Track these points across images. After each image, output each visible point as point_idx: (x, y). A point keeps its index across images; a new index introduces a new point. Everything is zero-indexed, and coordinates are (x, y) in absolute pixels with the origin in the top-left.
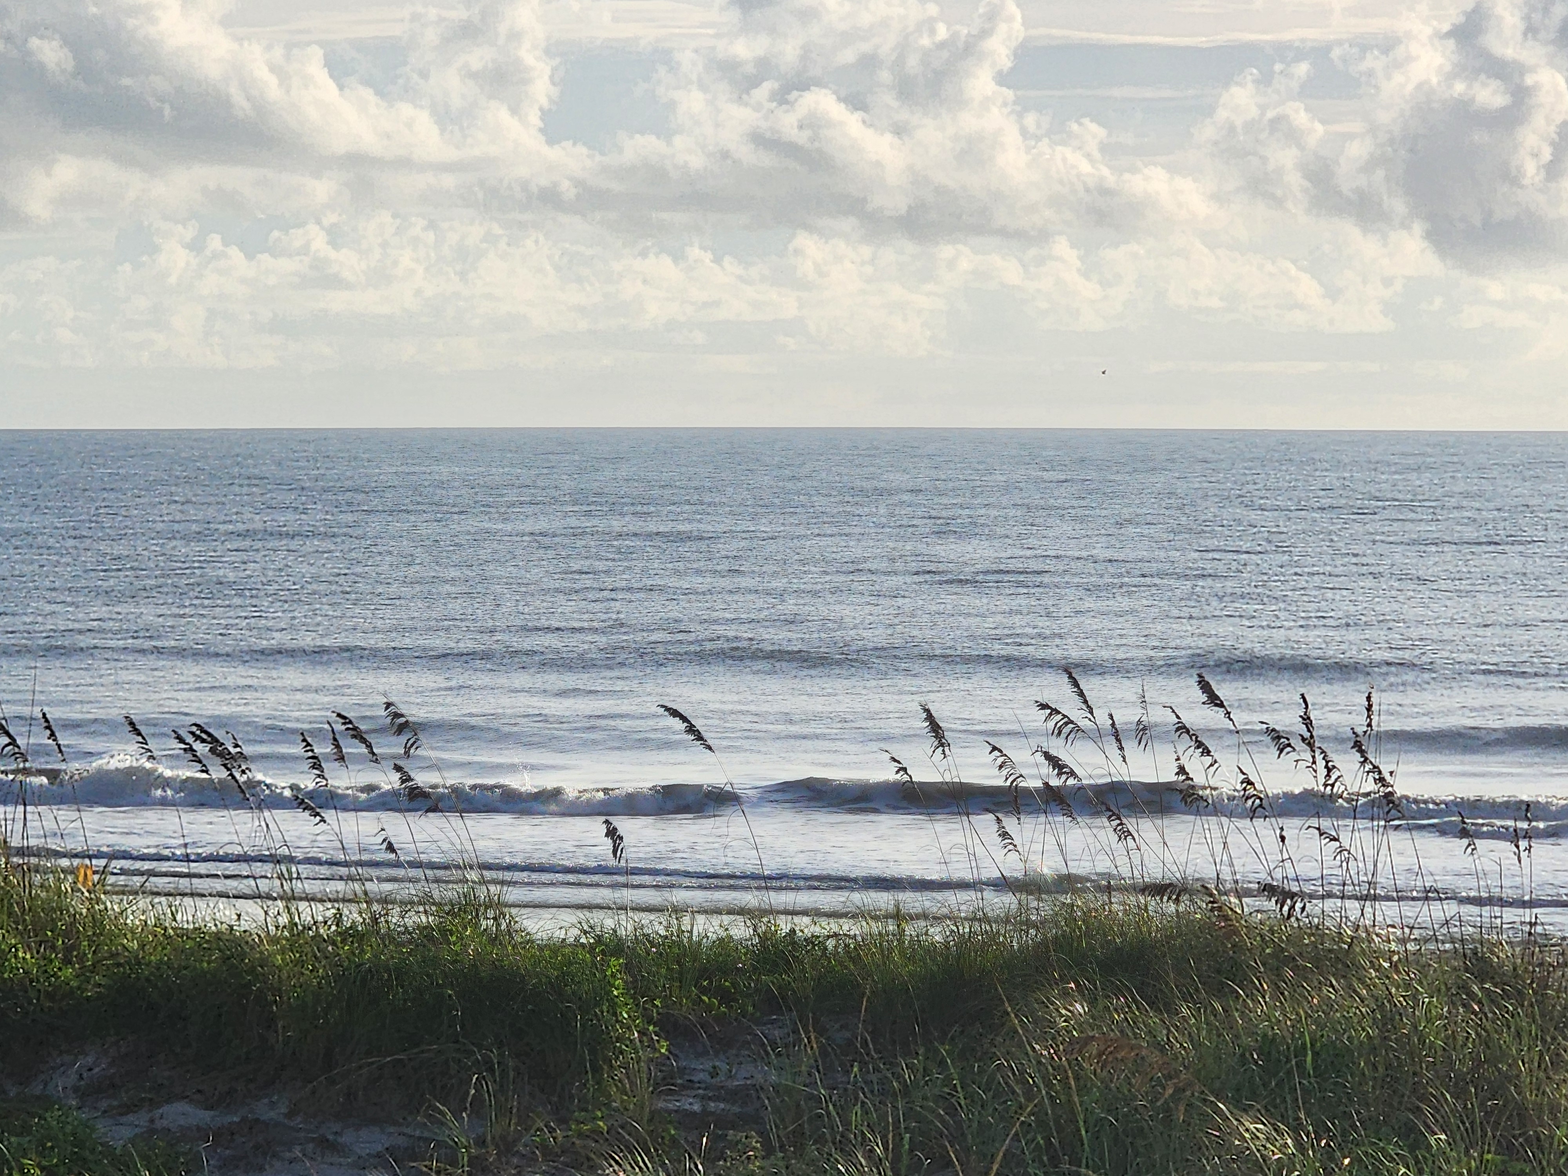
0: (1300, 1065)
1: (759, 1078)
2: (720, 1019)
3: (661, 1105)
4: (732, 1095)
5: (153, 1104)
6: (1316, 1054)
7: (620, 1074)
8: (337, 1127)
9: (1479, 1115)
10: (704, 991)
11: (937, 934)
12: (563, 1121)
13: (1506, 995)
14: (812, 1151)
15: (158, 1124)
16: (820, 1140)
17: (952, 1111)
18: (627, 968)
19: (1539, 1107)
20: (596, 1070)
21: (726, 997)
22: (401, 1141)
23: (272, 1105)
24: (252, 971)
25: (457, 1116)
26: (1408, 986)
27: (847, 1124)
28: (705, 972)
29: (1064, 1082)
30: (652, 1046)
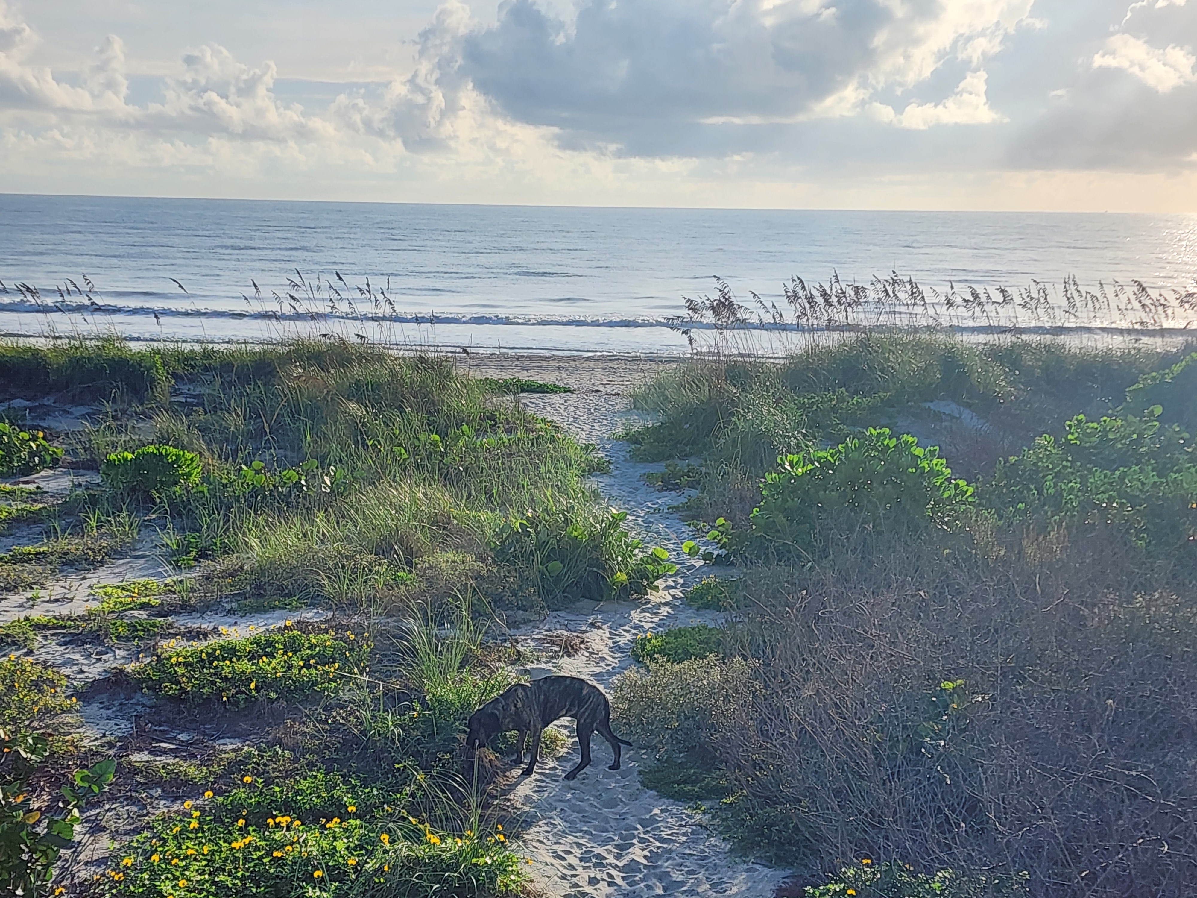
0: (367, 388)
1: (203, 392)
2: (191, 374)
3: (172, 399)
4: (194, 397)
5: (10, 400)
6: (372, 385)
7: (159, 390)
8: (70, 406)
9: (421, 403)
10: (186, 365)
11: (257, 349)
12: (142, 404)
13: (429, 368)
14: (219, 413)
15: (12, 406)
16: (222, 410)
17: (262, 401)
18: (161, 358)
19: (438, 401)
20: (152, 389)
21: (193, 367)
22: (91, 411)
23: (48, 400)
24: (41, 358)
25: (108, 402)
26: (400, 365)
27: (230, 405)
28: (186, 359)
29: (296, 392)
30: (170, 382)
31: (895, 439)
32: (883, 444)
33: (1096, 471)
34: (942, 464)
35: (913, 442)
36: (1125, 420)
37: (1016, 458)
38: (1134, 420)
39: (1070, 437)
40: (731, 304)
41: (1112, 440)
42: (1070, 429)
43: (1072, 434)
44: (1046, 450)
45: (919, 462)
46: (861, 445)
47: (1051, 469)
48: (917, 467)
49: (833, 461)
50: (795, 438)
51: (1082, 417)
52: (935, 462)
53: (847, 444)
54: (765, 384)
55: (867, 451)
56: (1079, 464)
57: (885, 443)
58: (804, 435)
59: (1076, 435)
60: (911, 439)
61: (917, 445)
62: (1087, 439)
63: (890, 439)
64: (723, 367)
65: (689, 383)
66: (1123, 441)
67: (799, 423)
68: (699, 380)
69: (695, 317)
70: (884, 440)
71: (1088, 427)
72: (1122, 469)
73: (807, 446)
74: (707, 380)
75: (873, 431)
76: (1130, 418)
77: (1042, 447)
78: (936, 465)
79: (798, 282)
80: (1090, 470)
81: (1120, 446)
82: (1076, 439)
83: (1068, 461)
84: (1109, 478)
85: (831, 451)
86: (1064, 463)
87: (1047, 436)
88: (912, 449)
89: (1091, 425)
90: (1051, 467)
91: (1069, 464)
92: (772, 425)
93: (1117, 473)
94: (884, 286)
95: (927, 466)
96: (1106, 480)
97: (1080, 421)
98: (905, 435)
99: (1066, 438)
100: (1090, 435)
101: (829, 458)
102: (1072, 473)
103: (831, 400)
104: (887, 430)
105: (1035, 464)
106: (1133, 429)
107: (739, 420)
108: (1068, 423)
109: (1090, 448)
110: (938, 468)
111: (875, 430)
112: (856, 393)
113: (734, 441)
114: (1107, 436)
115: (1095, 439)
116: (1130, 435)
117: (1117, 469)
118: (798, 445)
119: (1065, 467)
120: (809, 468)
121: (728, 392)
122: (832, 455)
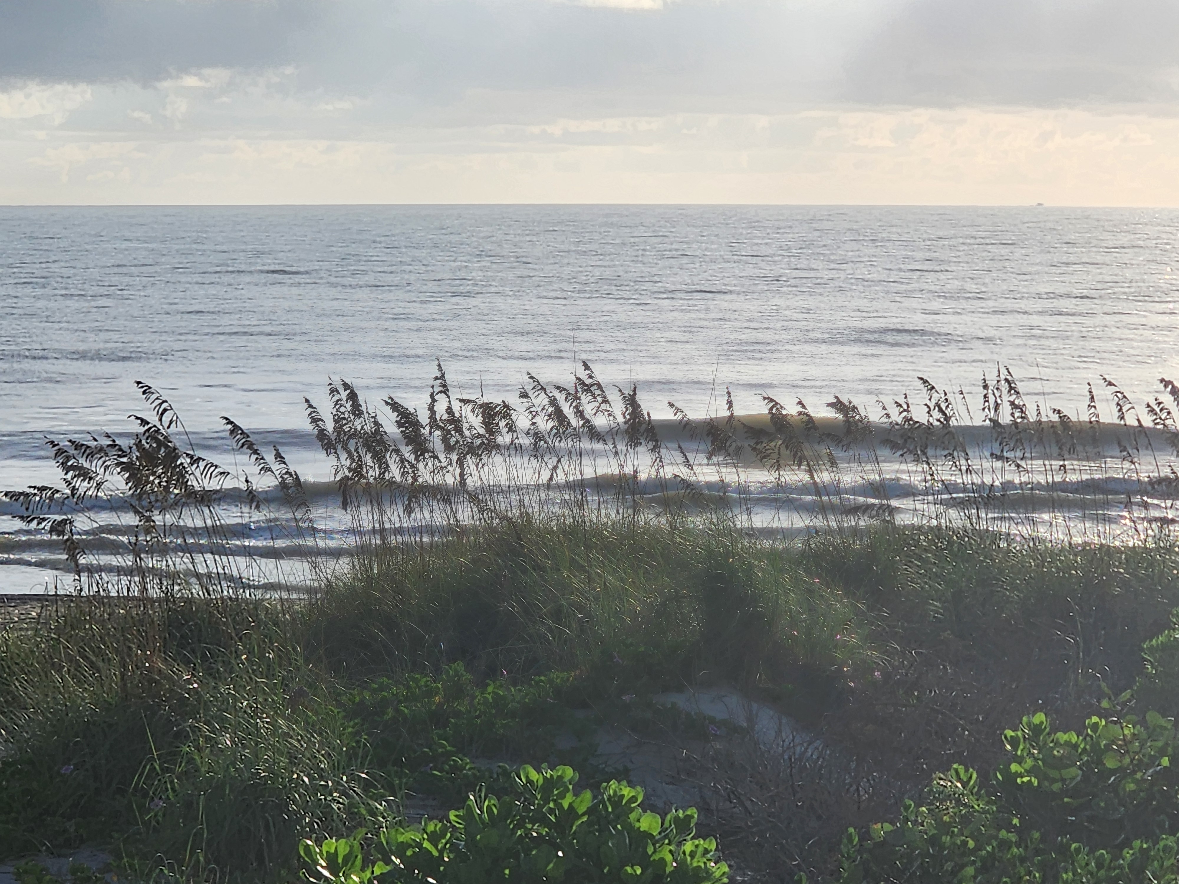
31: (588, 795)
32: (560, 806)
33: (1078, 851)
34: (706, 851)
35: (633, 799)
36: (1143, 722)
37: (888, 827)
38: (1162, 722)
39: (1014, 767)
40: (173, 454)
41: (1113, 772)
42: (1015, 746)
43: (1020, 761)
44: (958, 802)
45: (650, 850)
46: (506, 812)
47: (973, 852)
48: (644, 861)
49: (435, 853)
50: (344, 793)
51: (1039, 718)
52: (688, 847)
53: (470, 810)
54: (262, 657)
55: (520, 825)
56: (1036, 835)
57: (566, 804)
58: (367, 785)
59: (1029, 763)
60: (627, 792)
61: (645, 806)
62: (1054, 774)
63: (576, 794)
64: (155, 613)
65: (71, 659)
66: (1139, 775)
67: (352, 755)
68: (98, 653)
69: (82, 486)
70: (562, 796)
71: (1057, 744)
72: (1137, 843)
73: (373, 813)
74: (117, 651)
75: (534, 775)
76: (1153, 717)
77: (949, 797)
78: (692, 855)
79: (344, 394)
80: (1063, 851)
81: (1132, 786)
82: (1029, 772)
83: (1010, 827)
84: (1109, 868)
85: (431, 828)
86: (1003, 834)
87: (961, 769)
88: (633, 816)
89: (1062, 737)
90: (971, 844)
91: (1013, 837)
92: (284, 761)
93: (1128, 854)
94: (553, 402)
95: (669, 858)
96: (1102, 872)
97: (1037, 730)
98: (613, 784)
99: (1006, 772)
100: (1060, 763)
101: (426, 844)
102: (1022, 860)
103: (430, 693)
104: (569, 772)
105: (934, 841)
106: (1160, 744)
107: (199, 749)
108: (1010, 733)
109: (1065, 792)
110: (698, 862)
111: (539, 771)
112: (492, 672)
113: (190, 805)
114: (1100, 763)
115: (1074, 772)
116: (1154, 760)
117: (1127, 844)
118: (351, 810)
119: (1005, 845)
120: (377, 871)
121: (170, 679)
122: (434, 838)
